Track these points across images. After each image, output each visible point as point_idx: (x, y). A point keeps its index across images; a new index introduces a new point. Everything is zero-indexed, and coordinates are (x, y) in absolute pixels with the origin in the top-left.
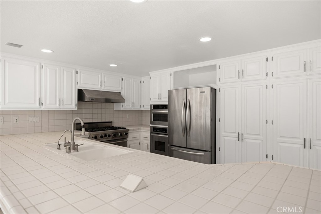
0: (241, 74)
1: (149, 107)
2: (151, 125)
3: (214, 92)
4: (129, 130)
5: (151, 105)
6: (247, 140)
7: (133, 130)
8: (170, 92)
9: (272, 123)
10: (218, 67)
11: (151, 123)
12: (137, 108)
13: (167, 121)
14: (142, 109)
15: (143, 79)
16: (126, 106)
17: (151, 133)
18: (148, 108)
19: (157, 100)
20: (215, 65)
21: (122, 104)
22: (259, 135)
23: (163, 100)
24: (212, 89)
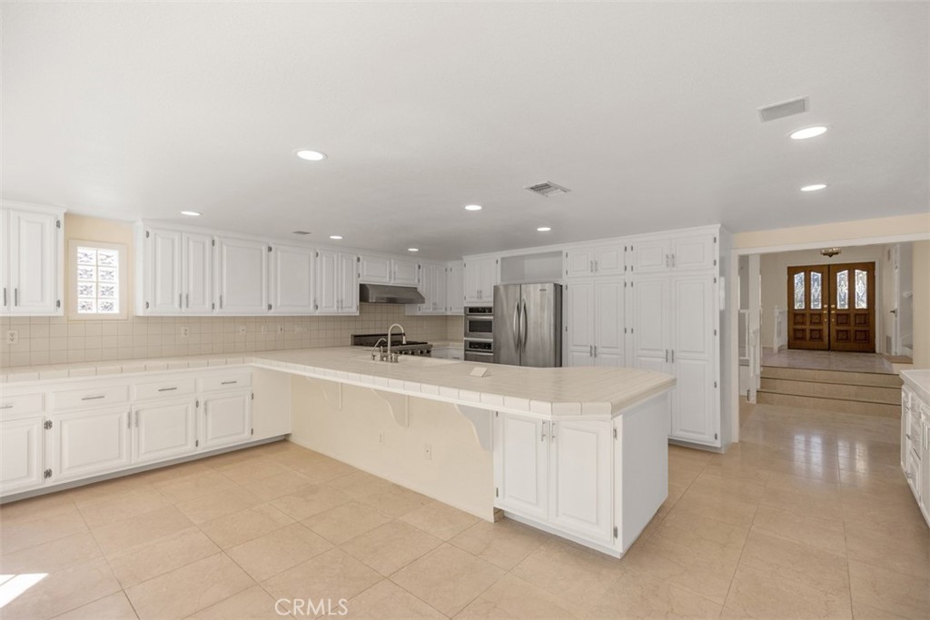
0: (594, 266)
1: (463, 311)
2: (465, 339)
3: (559, 290)
4: (432, 346)
5: (465, 308)
6: (603, 356)
7: (438, 346)
8: (496, 289)
9: (632, 332)
10: (564, 254)
11: (466, 336)
12: (441, 312)
13: (491, 331)
14: (449, 313)
15: (450, 264)
16: (425, 309)
17: (466, 350)
18: (461, 312)
19: (475, 299)
20: (561, 252)
21: (419, 305)
22: (616, 348)
23: (484, 299)
24: (555, 285)
